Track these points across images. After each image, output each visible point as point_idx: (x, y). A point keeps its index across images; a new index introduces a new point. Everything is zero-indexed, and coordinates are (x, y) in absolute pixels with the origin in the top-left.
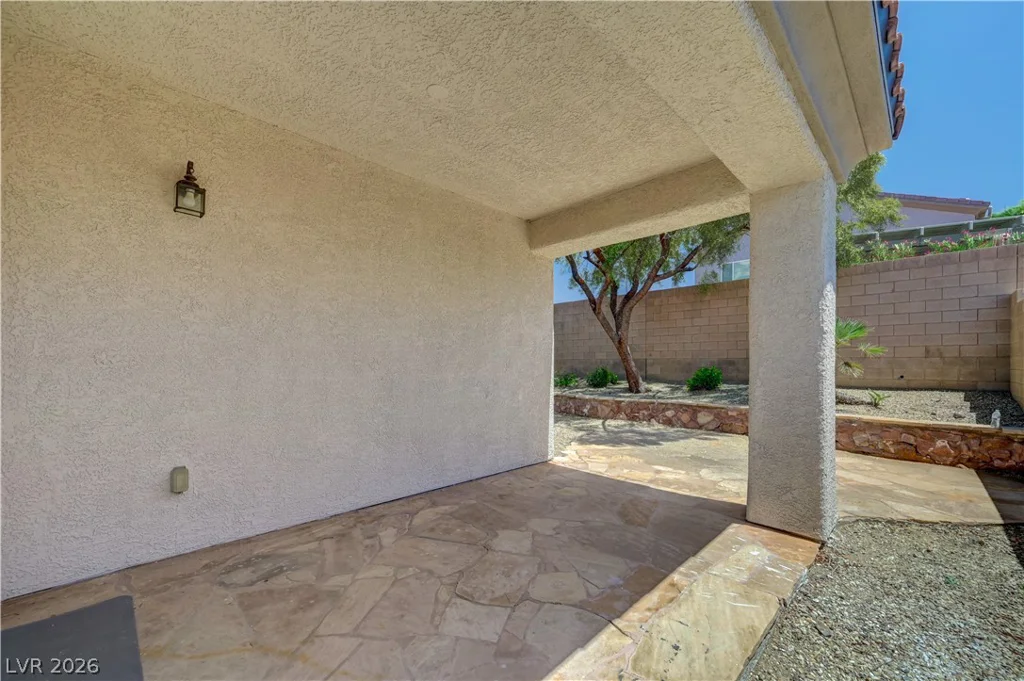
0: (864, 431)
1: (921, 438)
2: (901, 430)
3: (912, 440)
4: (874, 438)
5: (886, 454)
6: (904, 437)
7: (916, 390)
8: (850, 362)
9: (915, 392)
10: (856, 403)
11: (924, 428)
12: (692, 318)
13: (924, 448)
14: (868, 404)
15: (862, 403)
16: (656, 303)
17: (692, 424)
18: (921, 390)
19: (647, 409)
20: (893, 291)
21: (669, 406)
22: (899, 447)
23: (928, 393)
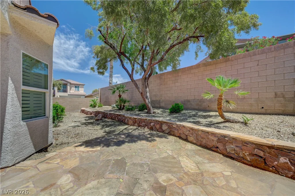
0: (232, 143)
1: (269, 153)
2: (254, 146)
3: (262, 154)
4: (237, 149)
5: (245, 161)
6: (256, 151)
7: (270, 114)
8: (229, 100)
9: (269, 116)
10: (236, 122)
11: (271, 147)
12: (175, 83)
13: (271, 161)
14: (242, 123)
15: (239, 122)
16: (163, 78)
17: (160, 130)
18: (273, 114)
19: (145, 122)
20: (258, 65)
21: (152, 121)
22: (253, 157)
23: (276, 117)
